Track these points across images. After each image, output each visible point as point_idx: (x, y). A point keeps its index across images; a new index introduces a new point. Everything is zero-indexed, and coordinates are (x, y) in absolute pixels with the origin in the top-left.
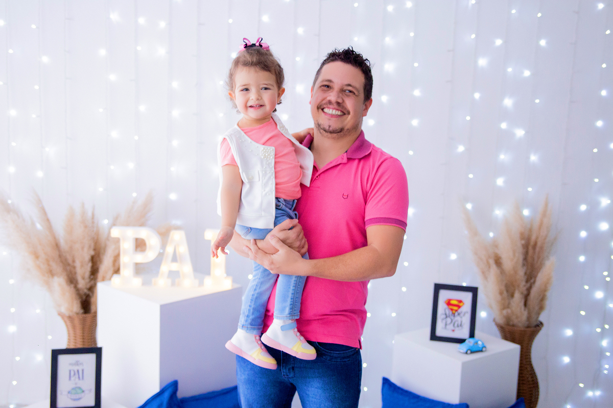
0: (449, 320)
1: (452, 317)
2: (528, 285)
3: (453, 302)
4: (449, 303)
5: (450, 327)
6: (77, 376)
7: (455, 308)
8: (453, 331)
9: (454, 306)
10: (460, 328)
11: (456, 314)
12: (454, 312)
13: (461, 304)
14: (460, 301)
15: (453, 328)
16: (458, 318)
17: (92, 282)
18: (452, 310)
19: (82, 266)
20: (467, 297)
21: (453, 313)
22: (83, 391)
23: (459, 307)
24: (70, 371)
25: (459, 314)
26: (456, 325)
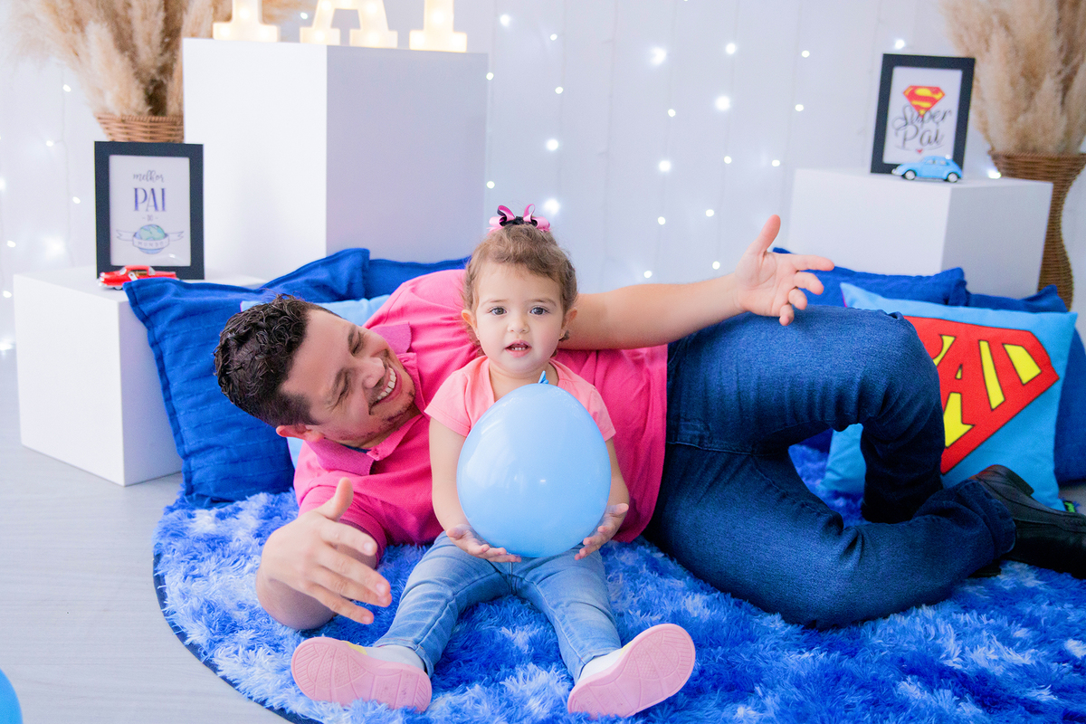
0: (911, 130)
1: (919, 125)
2: (1067, 70)
3: (920, 92)
4: (912, 95)
5: (914, 144)
6: (152, 203)
7: (926, 105)
8: (920, 151)
9: (922, 101)
10: (934, 145)
11: (927, 116)
12: (922, 112)
13: (937, 96)
14: (936, 90)
15: (919, 147)
16: (930, 126)
17: (167, 55)
18: (918, 108)
19: (144, 18)
20: (951, 81)
21: (919, 115)
22: (166, 235)
23: (934, 101)
24: (136, 190)
25: (932, 117)
26: (925, 140)
